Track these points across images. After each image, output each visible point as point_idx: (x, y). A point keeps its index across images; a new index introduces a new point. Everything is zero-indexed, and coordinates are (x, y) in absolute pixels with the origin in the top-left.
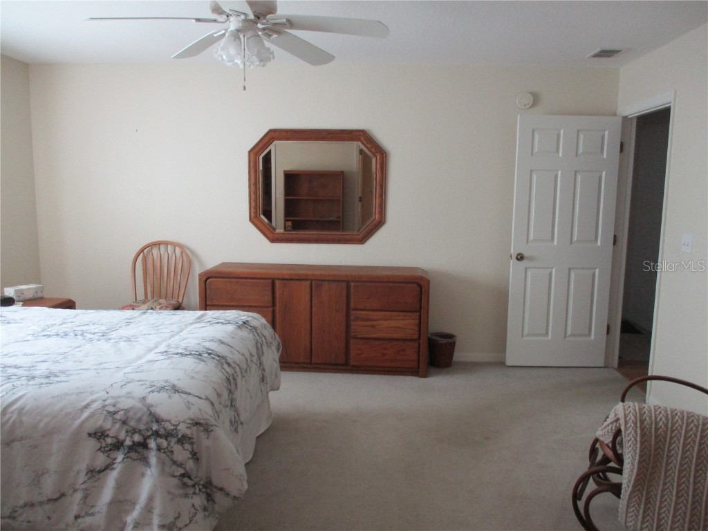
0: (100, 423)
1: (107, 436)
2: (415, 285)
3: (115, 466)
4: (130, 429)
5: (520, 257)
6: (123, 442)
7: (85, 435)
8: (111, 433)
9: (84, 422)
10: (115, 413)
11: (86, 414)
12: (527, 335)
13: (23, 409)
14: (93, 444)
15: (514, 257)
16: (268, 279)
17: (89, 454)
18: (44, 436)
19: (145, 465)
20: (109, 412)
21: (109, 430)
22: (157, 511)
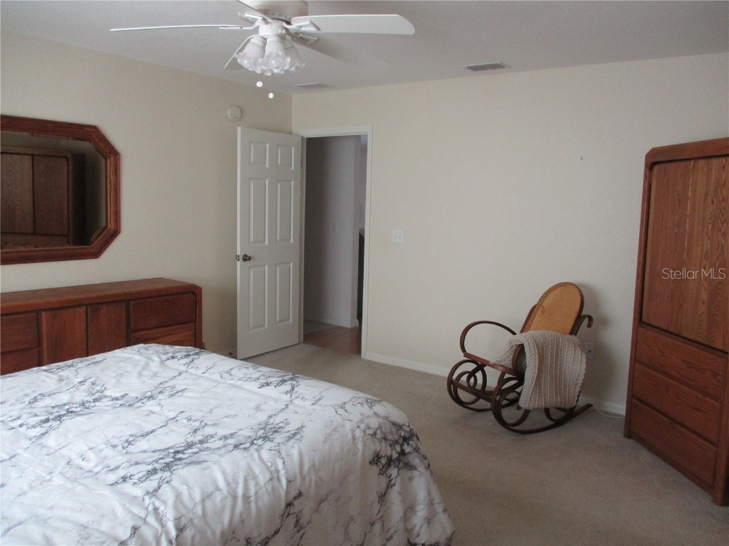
0: (373, 448)
1: (381, 457)
2: (191, 295)
3: (393, 482)
4: (391, 443)
5: (246, 258)
6: (391, 456)
7: (368, 464)
8: (383, 454)
9: (363, 454)
10: (375, 434)
11: (360, 446)
12: (254, 328)
13: (314, 465)
14: (375, 469)
15: (241, 258)
16: (32, 311)
17: (376, 482)
18: (341, 484)
19: (410, 470)
20: (372, 435)
21: (380, 451)
22: (437, 501)
